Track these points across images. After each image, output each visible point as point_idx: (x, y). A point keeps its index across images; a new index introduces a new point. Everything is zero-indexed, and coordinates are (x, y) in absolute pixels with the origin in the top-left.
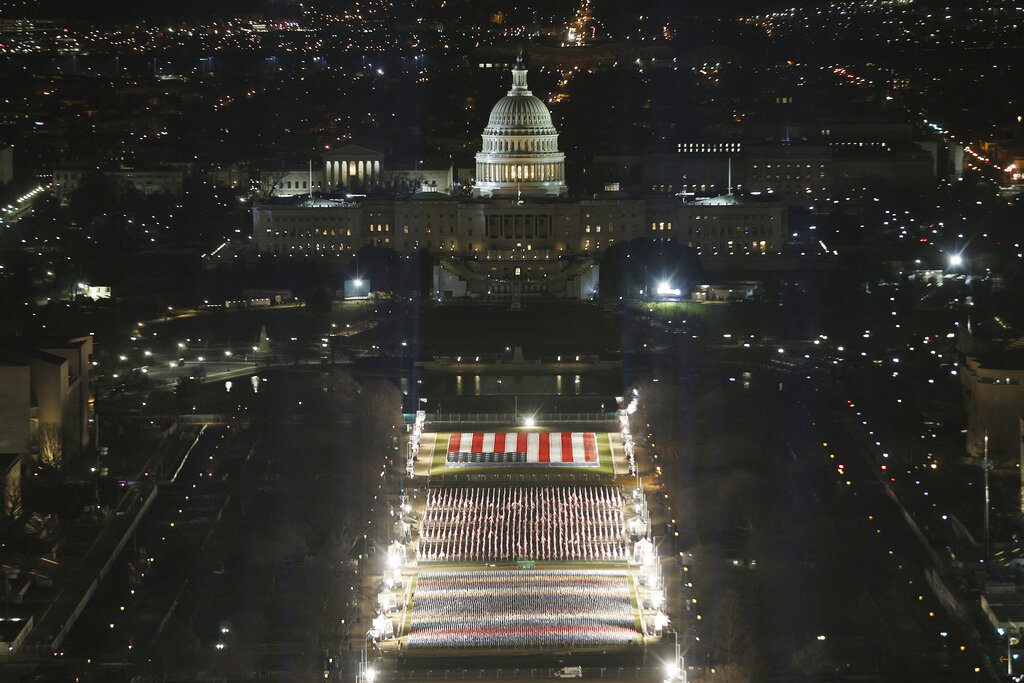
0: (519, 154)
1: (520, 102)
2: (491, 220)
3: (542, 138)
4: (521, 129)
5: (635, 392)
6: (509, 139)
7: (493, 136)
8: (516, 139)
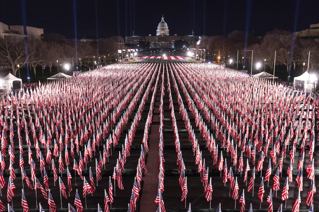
0: (163, 29)
1: (163, 22)
2: (158, 38)
3: (166, 27)
4: (163, 26)
5: (200, 37)
6: (161, 27)
7: (159, 27)
8: (162, 27)
